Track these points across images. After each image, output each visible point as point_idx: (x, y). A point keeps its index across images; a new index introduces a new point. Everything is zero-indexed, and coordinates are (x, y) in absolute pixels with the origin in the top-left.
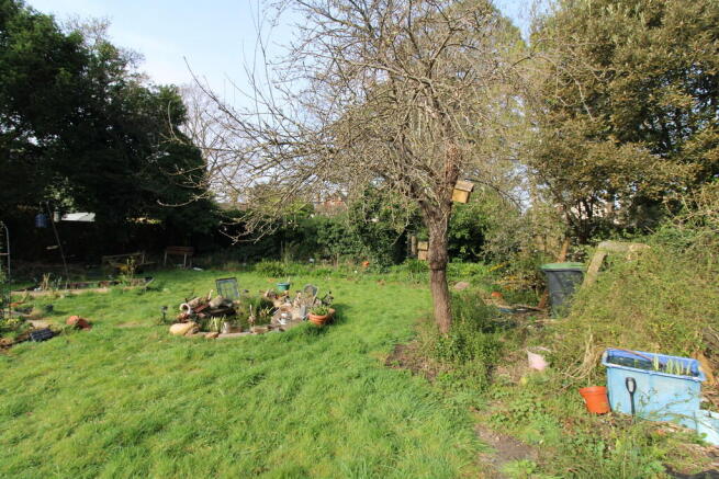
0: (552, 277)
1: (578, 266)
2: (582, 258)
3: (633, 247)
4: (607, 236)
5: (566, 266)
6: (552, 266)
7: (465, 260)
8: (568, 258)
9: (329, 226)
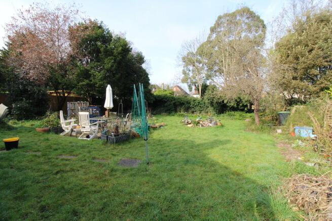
0: (281, 115)
1: (288, 112)
2: (289, 110)
3: (302, 106)
4: (296, 104)
5: (285, 112)
6: (281, 112)
7: (246, 112)
8: (285, 110)
9: (194, 101)
